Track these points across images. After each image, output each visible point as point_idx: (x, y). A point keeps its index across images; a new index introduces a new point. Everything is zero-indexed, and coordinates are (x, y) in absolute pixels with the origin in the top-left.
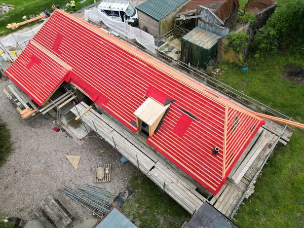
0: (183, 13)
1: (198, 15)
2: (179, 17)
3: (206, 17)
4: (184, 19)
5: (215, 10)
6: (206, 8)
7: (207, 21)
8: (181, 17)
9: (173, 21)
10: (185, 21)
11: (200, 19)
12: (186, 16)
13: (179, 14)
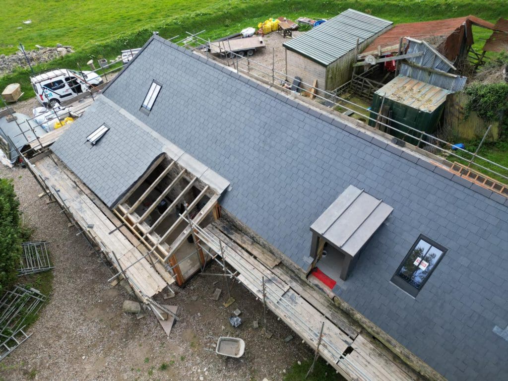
0: (371, 52)
1: (401, 53)
2: (363, 60)
3: (418, 58)
4: (374, 63)
5: (435, 46)
6: (420, 42)
7: (420, 65)
8: (366, 59)
9: (351, 68)
10: (374, 65)
11: (405, 61)
12: (376, 56)
13: (362, 55)
